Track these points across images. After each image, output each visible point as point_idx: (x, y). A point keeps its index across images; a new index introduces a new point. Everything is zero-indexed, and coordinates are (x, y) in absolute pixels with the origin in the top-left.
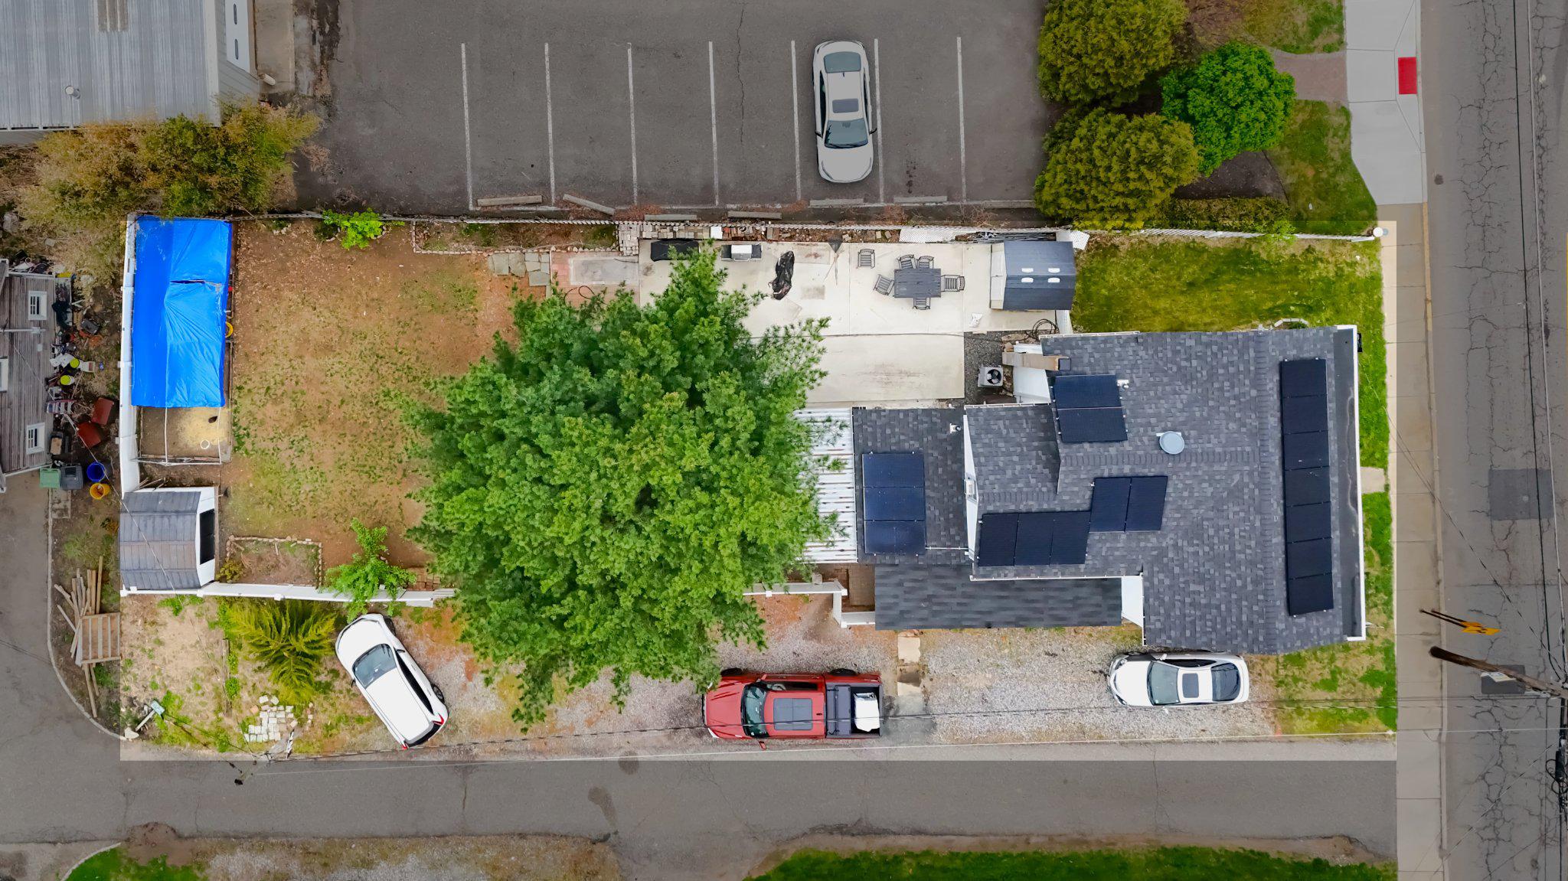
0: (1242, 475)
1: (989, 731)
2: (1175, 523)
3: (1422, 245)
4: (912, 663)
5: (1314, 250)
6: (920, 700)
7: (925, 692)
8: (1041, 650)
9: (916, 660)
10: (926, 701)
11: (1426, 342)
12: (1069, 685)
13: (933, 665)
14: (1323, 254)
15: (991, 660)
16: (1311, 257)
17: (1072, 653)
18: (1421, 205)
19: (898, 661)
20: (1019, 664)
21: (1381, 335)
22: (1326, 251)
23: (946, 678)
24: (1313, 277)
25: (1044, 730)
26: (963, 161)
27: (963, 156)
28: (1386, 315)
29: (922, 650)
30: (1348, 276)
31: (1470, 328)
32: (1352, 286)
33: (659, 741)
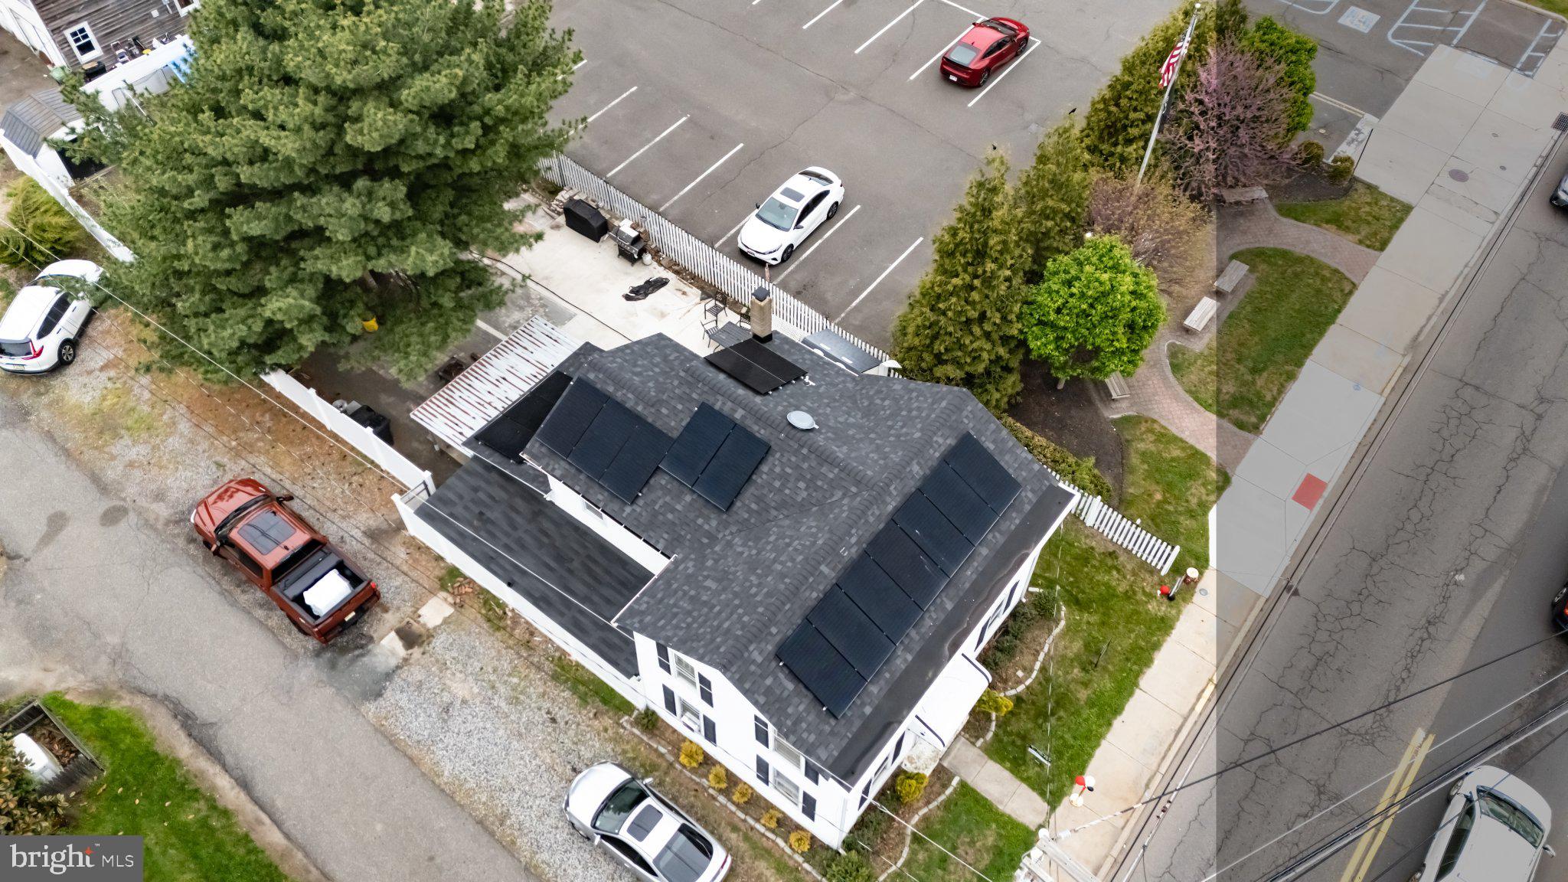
0: (844, 495)
1: (419, 742)
2: (746, 516)
3: (1239, 630)
4: (424, 625)
5: (1117, 558)
6: (393, 662)
7: (406, 660)
8: (547, 705)
9: (431, 625)
10: (398, 667)
11: (1186, 719)
12: (538, 761)
13: (438, 643)
14: (1124, 567)
15: (493, 678)
16: (1110, 562)
17: (571, 733)
18: (1259, 597)
19: (415, 612)
20: (514, 701)
21: (1138, 674)
22: (1129, 567)
23: (437, 661)
24: (1099, 578)
25: (467, 786)
26: (854, 304)
27: (857, 301)
28: (1156, 662)
29: (446, 621)
30: (1137, 602)
31: (1246, 742)
32: (1136, 612)
33: (157, 519)
